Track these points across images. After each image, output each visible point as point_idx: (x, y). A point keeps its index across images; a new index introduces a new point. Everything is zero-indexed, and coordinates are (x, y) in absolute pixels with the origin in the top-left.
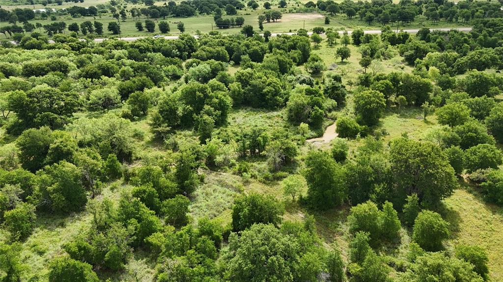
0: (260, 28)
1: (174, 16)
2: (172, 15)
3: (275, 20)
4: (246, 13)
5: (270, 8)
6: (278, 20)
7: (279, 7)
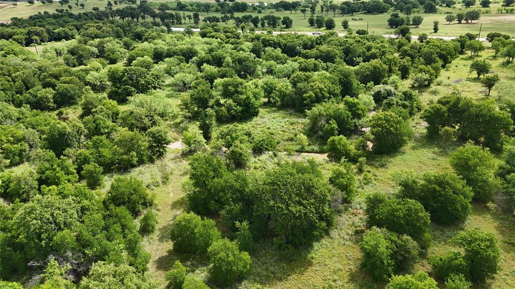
0: (434, 29)
1: (364, 13)
2: (363, 12)
3: (470, 21)
4: (446, 12)
5: (489, 7)
6: (473, 21)
7: (502, 6)
